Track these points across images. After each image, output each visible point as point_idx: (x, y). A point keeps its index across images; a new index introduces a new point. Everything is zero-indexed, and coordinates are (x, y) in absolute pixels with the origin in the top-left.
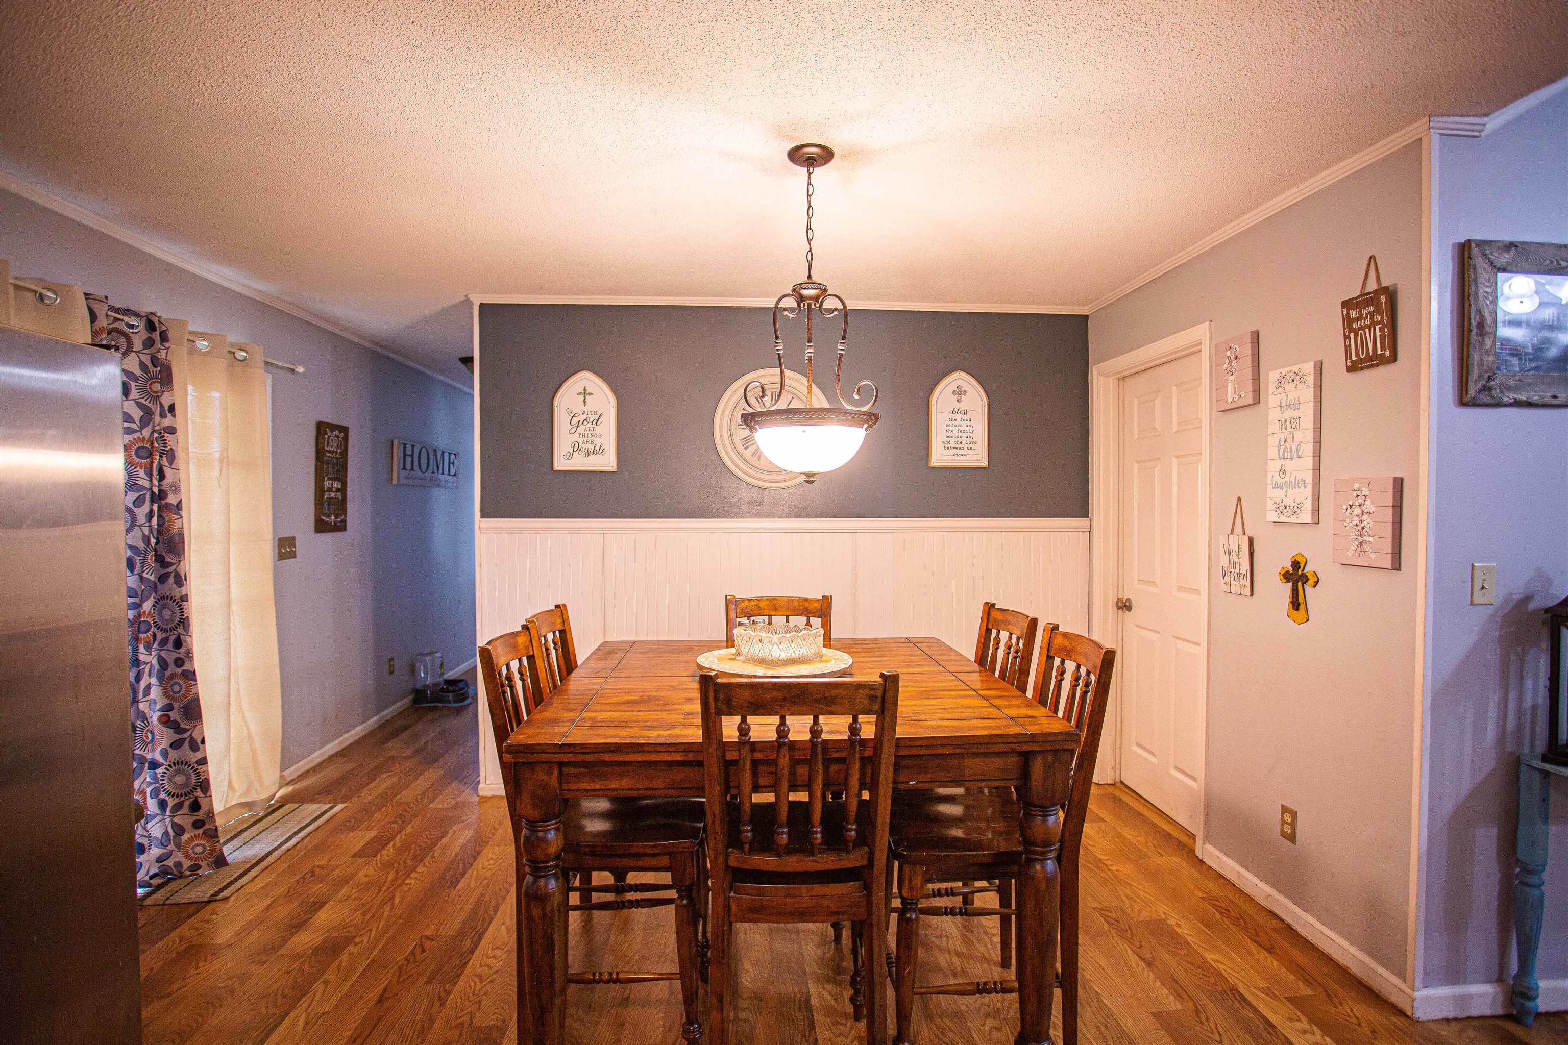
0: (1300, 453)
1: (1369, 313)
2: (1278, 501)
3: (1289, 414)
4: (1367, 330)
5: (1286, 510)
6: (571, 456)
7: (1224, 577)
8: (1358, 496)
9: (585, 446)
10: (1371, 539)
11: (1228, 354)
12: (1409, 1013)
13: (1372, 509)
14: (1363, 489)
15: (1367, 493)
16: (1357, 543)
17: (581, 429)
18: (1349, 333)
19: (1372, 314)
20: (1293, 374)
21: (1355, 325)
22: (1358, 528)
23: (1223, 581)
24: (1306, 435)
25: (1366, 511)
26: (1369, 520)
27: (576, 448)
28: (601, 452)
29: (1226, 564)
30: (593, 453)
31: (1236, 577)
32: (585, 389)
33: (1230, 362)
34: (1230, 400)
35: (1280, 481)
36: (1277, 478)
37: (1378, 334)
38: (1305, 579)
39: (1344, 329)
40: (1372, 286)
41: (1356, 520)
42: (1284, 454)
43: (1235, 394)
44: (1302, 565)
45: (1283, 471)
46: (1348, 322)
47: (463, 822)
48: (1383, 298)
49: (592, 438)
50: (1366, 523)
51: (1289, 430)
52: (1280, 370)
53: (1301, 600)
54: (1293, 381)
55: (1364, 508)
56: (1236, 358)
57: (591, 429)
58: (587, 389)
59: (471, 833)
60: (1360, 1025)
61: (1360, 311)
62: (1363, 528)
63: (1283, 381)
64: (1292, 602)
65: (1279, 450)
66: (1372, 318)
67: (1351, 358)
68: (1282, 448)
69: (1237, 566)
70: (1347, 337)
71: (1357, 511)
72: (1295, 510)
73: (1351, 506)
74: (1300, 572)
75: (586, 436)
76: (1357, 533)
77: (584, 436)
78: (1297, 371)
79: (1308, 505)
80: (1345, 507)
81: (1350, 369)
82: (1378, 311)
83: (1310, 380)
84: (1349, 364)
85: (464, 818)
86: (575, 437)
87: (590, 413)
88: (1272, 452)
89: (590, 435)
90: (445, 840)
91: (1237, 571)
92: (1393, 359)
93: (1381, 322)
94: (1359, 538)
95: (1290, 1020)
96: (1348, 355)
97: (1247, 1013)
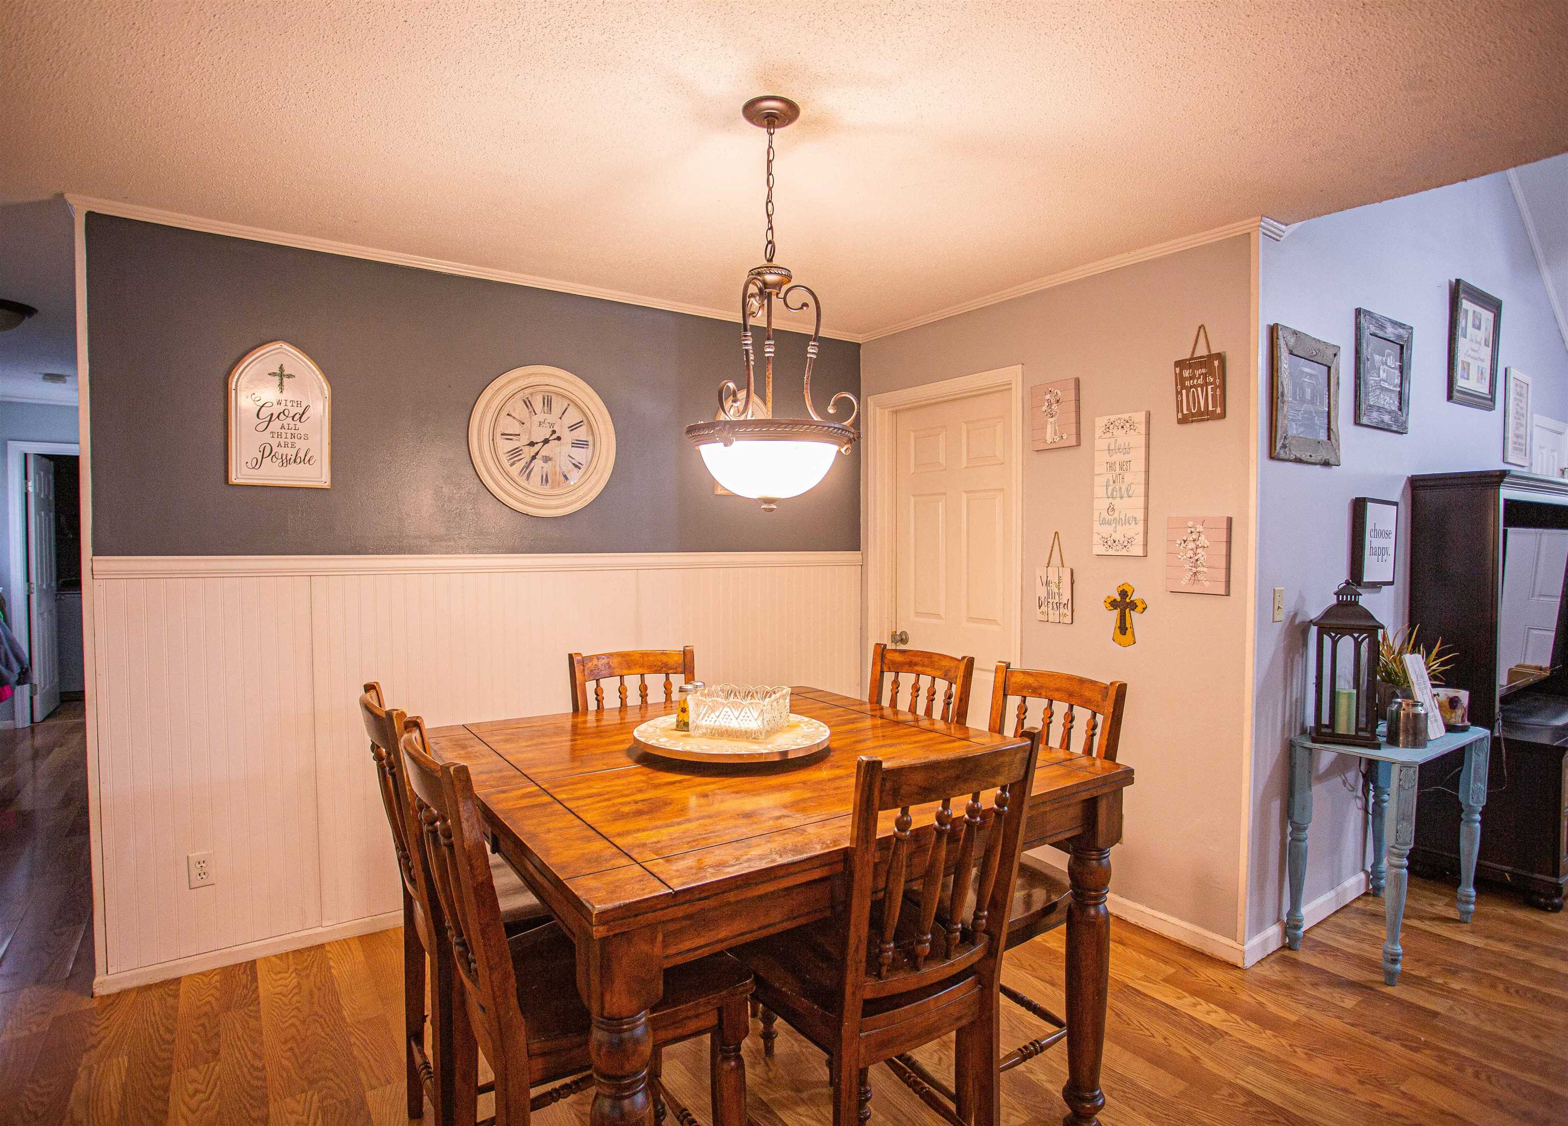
0: (1131, 493)
1: (1202, 374)
2: (1106, 536)
3: (1118, 457)
4: (1199, 389)
5: (1114, 544)
6: (258, 464)
7: (1040, 607)
8: (1192, 532)
9: (281, 451)
10: (1205, 569)
11: (1048, 397)
12: (1240, 965)
13: (1207, 543)
14: (1198, 526)
15: (1201, 530)
16: (1191, 573)
17: (275, 425)
18: (1182, 389)
19: (1205, 376)
20: (1122, 421)
21: (1187, 383)
22: (1192, 560)
23: (1039, 611)
24: (1135, 477)
25: (1200, 545)
26: (1203, 553)
27: (267, 453)
28: (306, 460)
29: (1043, 595)
30: (295, 461)
31: (1055, 607)
32: (281, 368)
33: (1050, 405)
34: (1049, 441)
35: (1107, 517)
36: (1105, 514)
37: (1210, 393)
38: (1133, 606)
39: (1177, 385)
40: (1201, 351)
41: (1190, 554)
42: (1112, 493)
43: (1055, 434)
44: (1130, 594)
45: (1111, 509)
46: (1180, 381)
47: (94, 1047)
48: (1216, 363)
49: (293, 440)
50: (1200, 555)
51: (1118, 471)
52: (1107, 417)
53: (1128, 625)
54: (1123, 427)
55: (1198, 543)
56: (1058, 401)
57: (292, 426)
58: (285, 368)
59: (124, 1061)
60: (1220, 986)
61: (1193, 371)
62: (1197, 560)
63: (1111, 427)
64: (1120, 628)
65: (1107, 489)
66: (1205, 378)
67: (1182, 411)
68: (1110, 489)
69: (1057, 596)
70: (1179, 393)
71: (1191, 545)
72: (1126, 543)
73: (1185, 541)
74: (1128, 600)
75: (284, 436)
76: (1191, 565)
77: (279, 435)
78: (1127, 419)
79: (1140, 539)
80: (1179, 542)
81: (1181, 422)
82: (1212, 373)
83: (1142, 428)
84: (1180, 416)
85: (92, 1040)
86: (266, 437)
87: (289, 404)
88: (1099, 491)
89: (289, 436)
90: (80, 1086)
91: (1057, 600)
92: (1223, 415)
93: (1214, 383)
94: (1193, 569)
95: (1179, 998)
96: (1179, 408)
97: (1149, 1003)
